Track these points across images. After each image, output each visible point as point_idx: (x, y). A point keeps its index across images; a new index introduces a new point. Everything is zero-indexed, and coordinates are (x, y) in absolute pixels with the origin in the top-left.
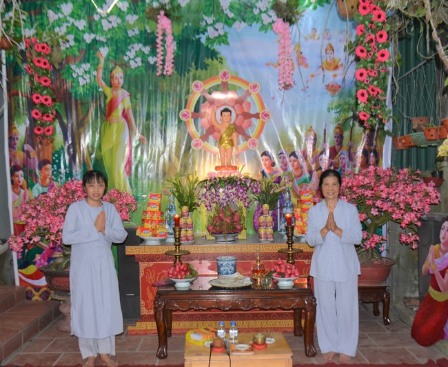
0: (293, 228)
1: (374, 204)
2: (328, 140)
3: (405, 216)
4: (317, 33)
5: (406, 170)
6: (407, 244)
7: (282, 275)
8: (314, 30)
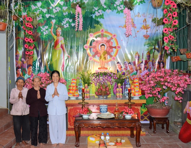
2: (144, 57)
4: (140, 15)
6: (177, 101)
7: (127, 113)
8: (139, 13)
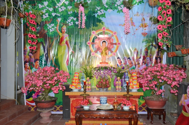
0: (129, 86)
1: (160, 78)
2: (142, 53)
3: (173, 83)
4: (139, 14)
5: (172, 65)
6: (173, 93)
7: (125, 105)
8: (138, 12)
